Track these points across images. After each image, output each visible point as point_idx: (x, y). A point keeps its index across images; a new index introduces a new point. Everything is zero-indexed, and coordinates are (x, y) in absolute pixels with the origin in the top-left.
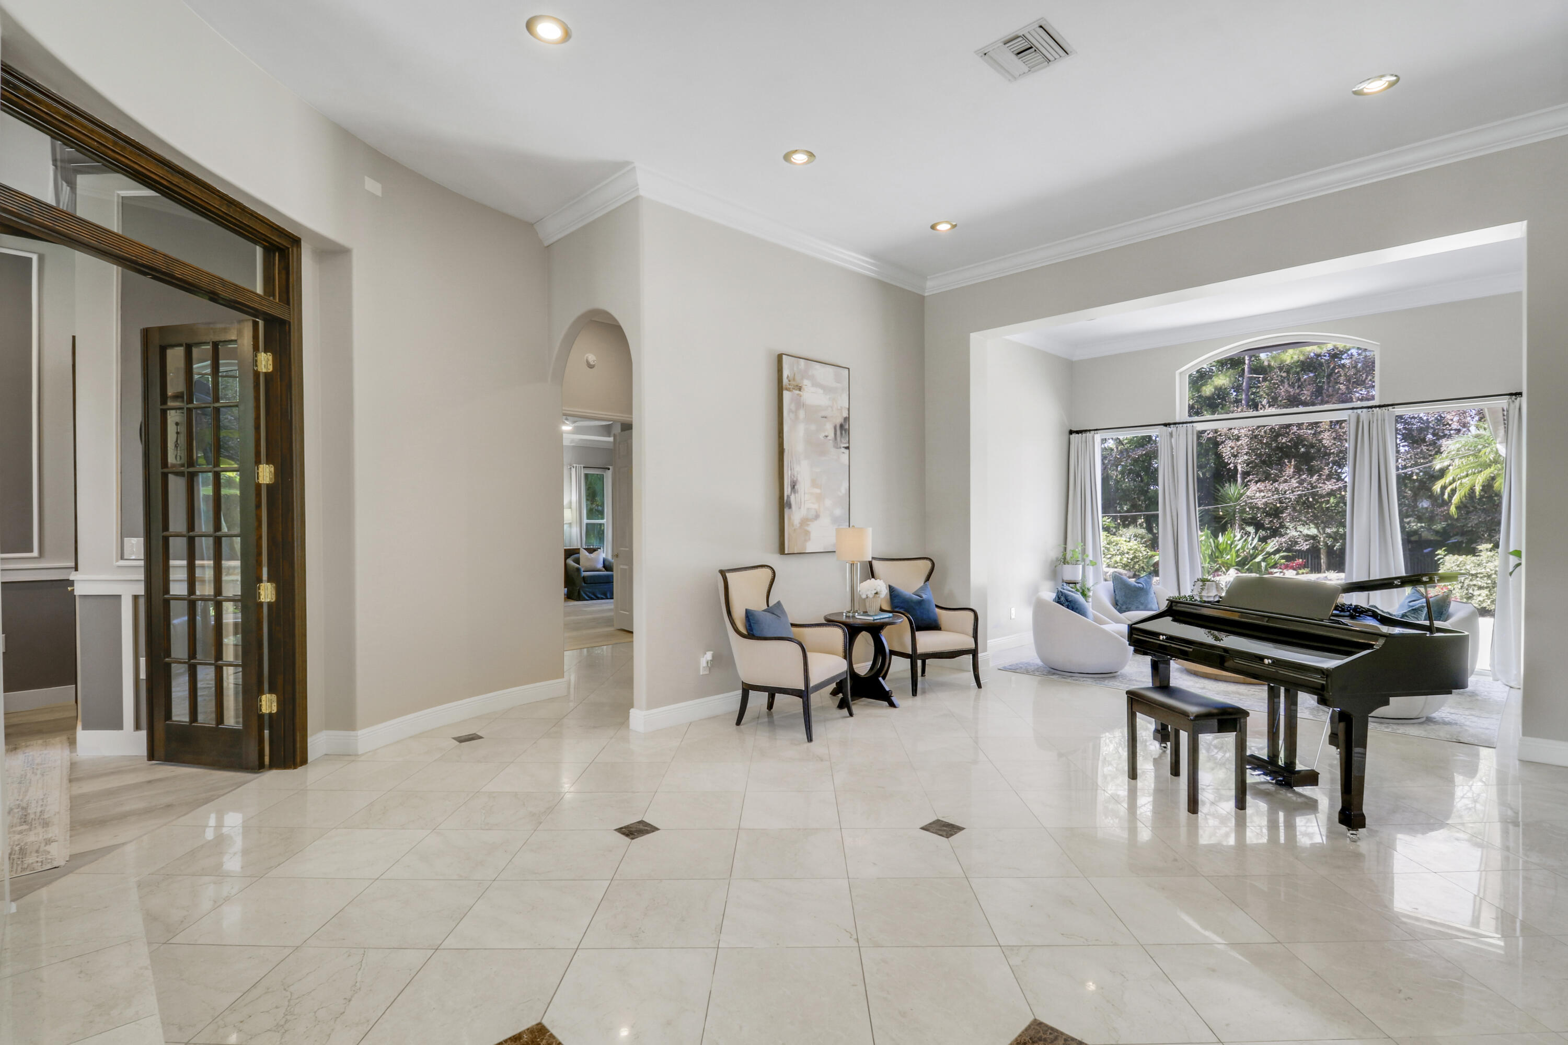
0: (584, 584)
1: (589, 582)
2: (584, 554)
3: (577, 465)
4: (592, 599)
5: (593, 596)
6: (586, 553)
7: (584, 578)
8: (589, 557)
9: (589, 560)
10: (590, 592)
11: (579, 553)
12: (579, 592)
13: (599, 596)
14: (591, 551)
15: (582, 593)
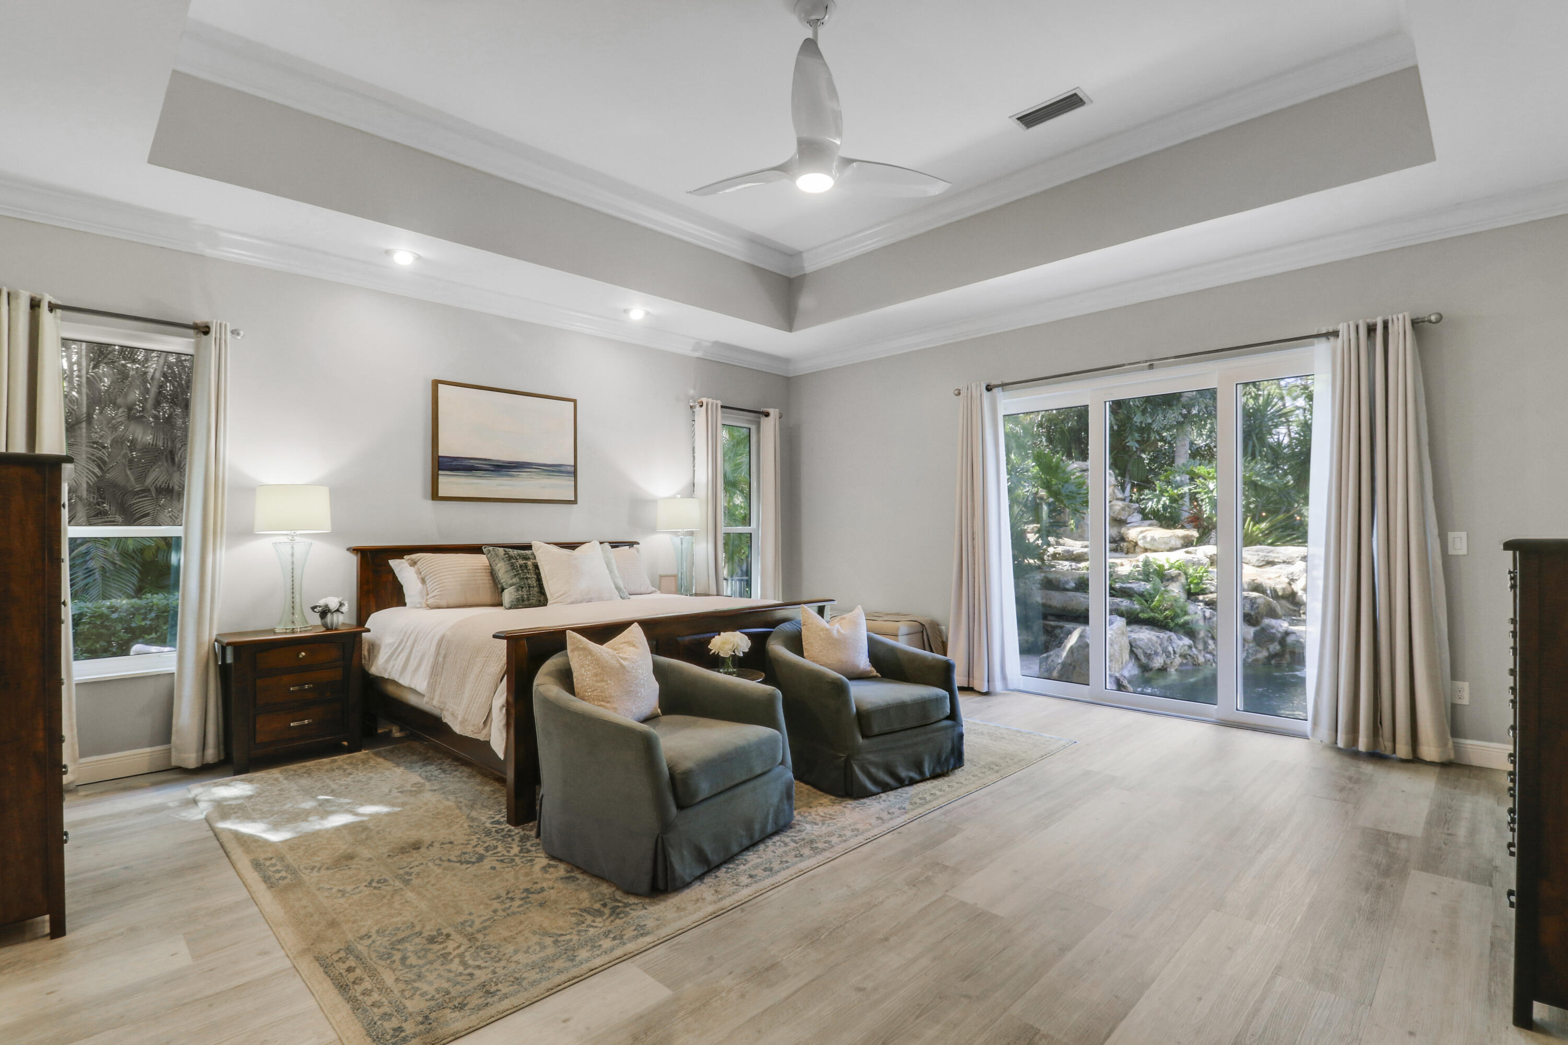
0: (861, 739)
1: (876, 729)
5: (887, 779)
6: (820, 620)
7: (859, 715)
10: (876, 765)
12: (848, 769)
15: (857, 771)
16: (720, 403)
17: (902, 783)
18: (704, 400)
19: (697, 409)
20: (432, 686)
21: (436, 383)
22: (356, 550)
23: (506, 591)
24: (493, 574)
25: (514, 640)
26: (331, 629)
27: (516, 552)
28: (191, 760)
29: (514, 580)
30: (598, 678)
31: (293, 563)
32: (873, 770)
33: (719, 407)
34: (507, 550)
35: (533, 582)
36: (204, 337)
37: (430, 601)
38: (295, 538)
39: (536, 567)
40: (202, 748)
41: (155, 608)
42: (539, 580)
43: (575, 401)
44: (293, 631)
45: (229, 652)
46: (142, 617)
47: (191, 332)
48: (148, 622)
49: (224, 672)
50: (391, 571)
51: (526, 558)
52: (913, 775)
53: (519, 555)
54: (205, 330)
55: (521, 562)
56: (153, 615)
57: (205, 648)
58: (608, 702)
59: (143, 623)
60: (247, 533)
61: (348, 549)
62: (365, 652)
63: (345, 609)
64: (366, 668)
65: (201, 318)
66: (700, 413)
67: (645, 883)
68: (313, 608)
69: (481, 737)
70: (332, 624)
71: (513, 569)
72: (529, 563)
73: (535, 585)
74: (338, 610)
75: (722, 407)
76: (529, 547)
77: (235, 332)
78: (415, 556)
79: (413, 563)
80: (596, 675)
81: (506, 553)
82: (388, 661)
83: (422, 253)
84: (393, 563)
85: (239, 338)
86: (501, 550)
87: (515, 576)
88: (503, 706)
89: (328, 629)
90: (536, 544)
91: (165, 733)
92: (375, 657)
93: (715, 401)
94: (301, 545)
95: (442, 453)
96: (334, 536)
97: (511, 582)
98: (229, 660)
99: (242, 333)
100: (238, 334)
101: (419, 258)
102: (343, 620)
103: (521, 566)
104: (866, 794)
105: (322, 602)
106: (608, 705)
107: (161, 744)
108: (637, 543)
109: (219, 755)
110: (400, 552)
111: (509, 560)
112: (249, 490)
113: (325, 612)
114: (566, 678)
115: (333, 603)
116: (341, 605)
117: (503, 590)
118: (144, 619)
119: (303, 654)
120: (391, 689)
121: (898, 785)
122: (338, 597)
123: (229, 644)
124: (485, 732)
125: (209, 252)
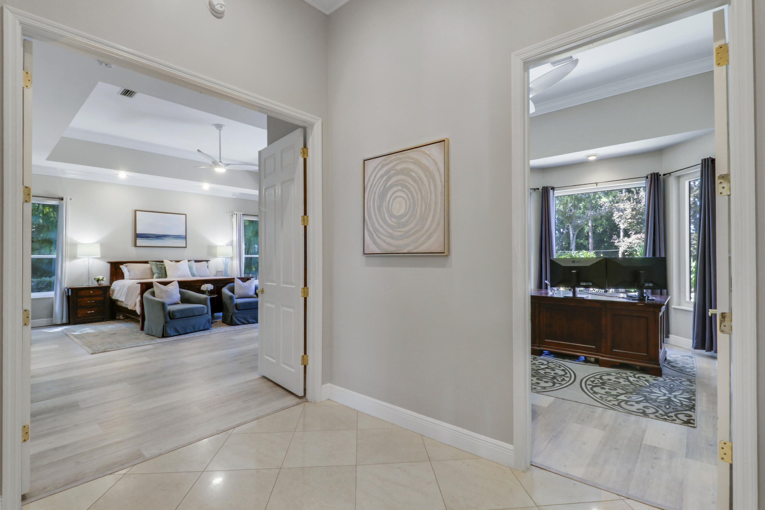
0: (236, 311)
1: (241, 308)
2: (238, 283)
3: (238, 213)
4: (244, 324)
5: (244, 321)
6: (240, 282)
7: (236, 305)
8: (243, 285)
9: (241, 287)
10: (241, 317)
11: (234, 282)
12: (232, 318)
13: (250, 320)
14: (244, 280)
15: (234, 319)
16: (242, 213)
17: (249, 323)
18: (236, 213)
19: (234, 216)
20: (126, 299)
21: (136, 211)
22: (109, 262)
23: (155, 275)
24: (151, 270)
25: (142, 284)
26: (100, 285)
27: (159, 263)
28: (59, 322)
29: (157, 271)
30: (160, 293)
31: (89, 266)
32: (240, 319)
33: (242, 215)
34: (156, 262)
35: (164, 272)
36: (62, 201)
37: (131, 277)
38: (90, 259)
39: (165, 268)
40: (61, 318)
41: (46, 282)
42: (166, 271)
43: (186, 215)
44: (89, 285)
45: (70, 290)
46: (42, 284)
47: (58, 200)
48: (44, 286)
49: (68, 297)
50: (120, 269)
51: (162, 265)
52: (253, 321)
53: (160, 264)
54: (62, 199)
55: (160, 266)
56: (45, 284)
57: (63, 289)
58: (162, 298)
59: (42, 286)
60: (74, 257)
61: (107, 262)
62: (111, 293)
63: (105, 279)
64: (112, 297)
65: (61, 195)
66: (235, 216)
67: (161, 336)
68: (95, 279)
69: (134, 309)
70: (100, 284)
71: (158, 268)
72: (163, 266)
73: (164, 273)
74: (102, 280)
75: (243, 215)
76: (163, 262)
77: (71, 199)
78: (127, 264)
79: (126, 266)
80: (160, 292)
81: (156, 263)
82: (116, 294)
83: (128, 174)
84: (121, 266)
85: (72, 201)
86: (154, 262)
87: (158, 270)
88: (139, 301)
89: (99, 285)
90: (165, 261)
91: (51, 314)
92: (114, 294)
93: (240, 213)
94: (91, 261)
95: (138, 232)
96: (102, 258)
97: (156, 272)
98: (70, 294)
99: (73, 199)
100: (72, 200)
101: (127, 175)
102: (105, 283)
103: (160, 267)
104: (237, 325)
105: (97, 277)
106: (162, 299)
107: (49, 318)
108: (209, 261)
109: (67, 321)
110: (122, 263)
111: (156, 266)
112: (75, 245)
113: (98, 280)
114: (153, 294)
115: (101, 277)
116: (103, 278)
117: (154, 274)
118: (42, 285)
119: (91, 292)
120: (119, 304)
121: (248, 323)
122: (102, 276)
123: (69, 288)
124: (135, 308)
125: (63, 176)
